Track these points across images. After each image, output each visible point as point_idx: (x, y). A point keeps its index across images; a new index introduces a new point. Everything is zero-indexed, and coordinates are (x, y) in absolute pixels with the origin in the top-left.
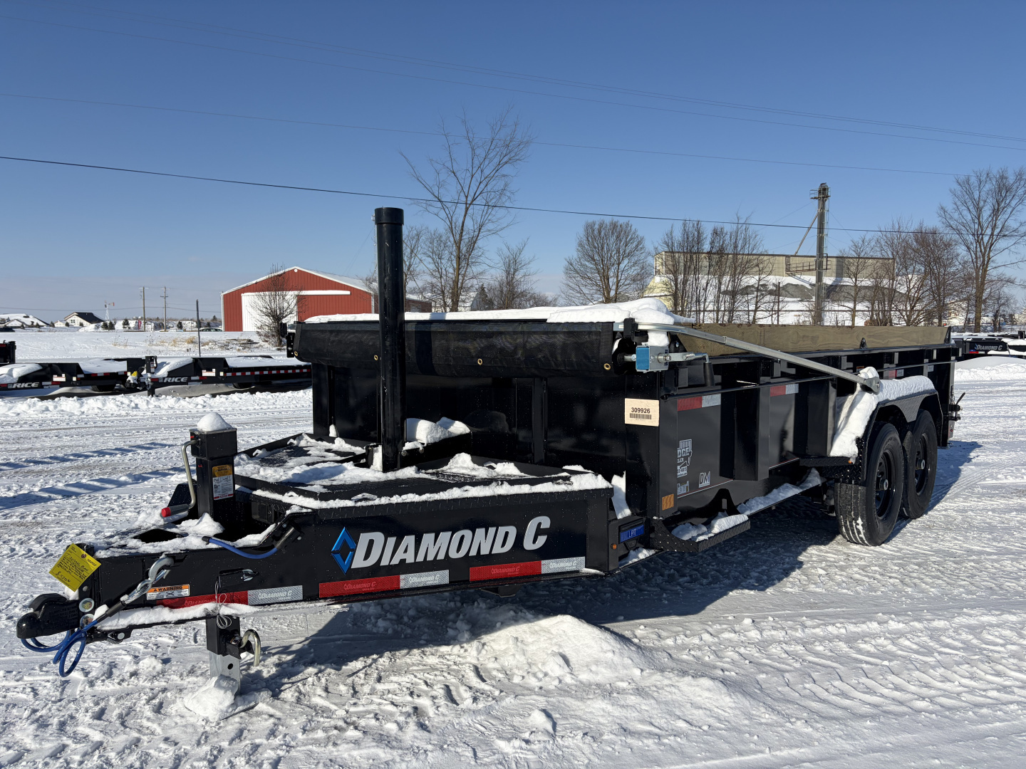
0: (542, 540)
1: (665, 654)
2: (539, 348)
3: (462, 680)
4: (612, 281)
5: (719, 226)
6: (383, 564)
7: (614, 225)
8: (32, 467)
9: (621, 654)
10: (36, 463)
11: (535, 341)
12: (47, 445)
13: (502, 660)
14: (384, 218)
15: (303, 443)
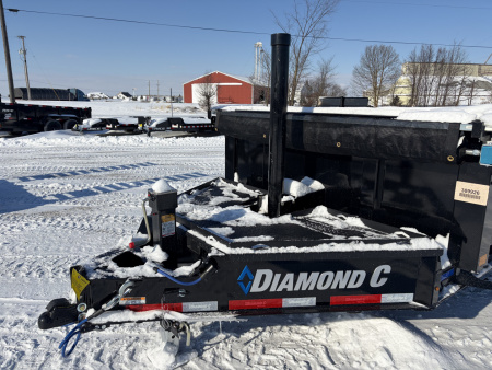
0: (384, 281)
1: (459, 356)
2: (389, 139)
3: (317, 358)
4: (379, 78)
5: (443, 47)
6: (271, 290)
7: (382, 48)
8: (93, 174)
9: (430, 355)
10: (95, 171)
11: (385, 133)
12: (101, 161)
13: (343, 345)
14: (277, 41)
15: (219, 185)
